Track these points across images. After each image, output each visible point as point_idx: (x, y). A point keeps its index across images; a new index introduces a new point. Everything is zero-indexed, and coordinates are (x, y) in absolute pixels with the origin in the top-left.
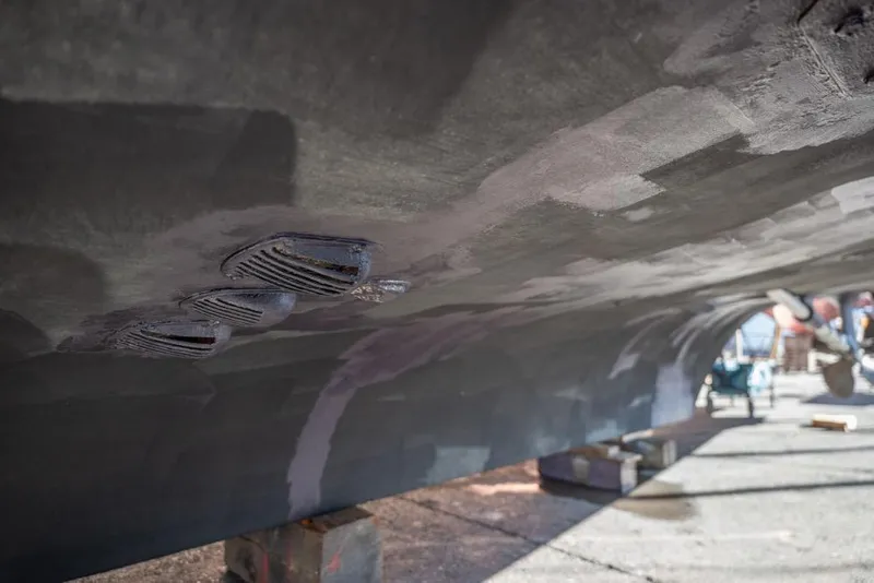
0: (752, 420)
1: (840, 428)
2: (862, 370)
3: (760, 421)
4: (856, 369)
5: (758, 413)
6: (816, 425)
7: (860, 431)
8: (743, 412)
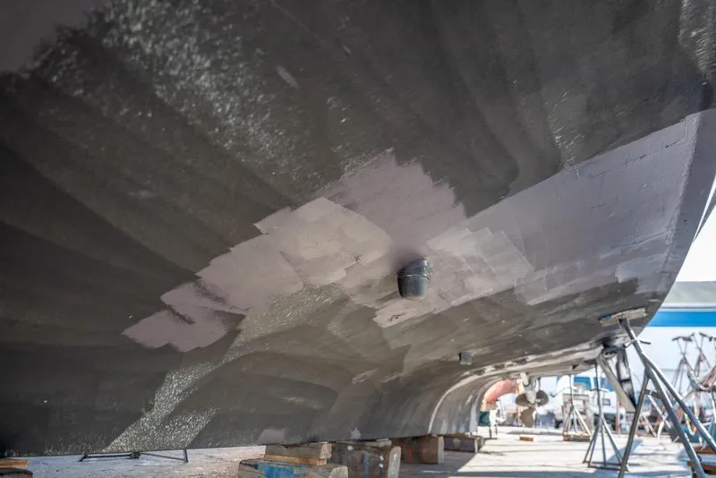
0: (492, 439)
1: (531, 440)
6: (521, 439)
7: (539, 442)
8: (488, 436)
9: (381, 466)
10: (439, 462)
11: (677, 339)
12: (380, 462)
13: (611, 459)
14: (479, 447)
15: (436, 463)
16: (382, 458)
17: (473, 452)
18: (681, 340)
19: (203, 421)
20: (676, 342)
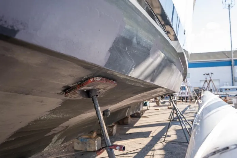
0: (148, 110)
1: (158, 110)
2: (161, 102)
3: (149, 110)
4: (160, 102)
5: (148, 109)
6: (156, 109)
7: (161, 110)
8: (147, 109)
9: (111, 131)
10: (129, 124)
11: (205, 74)
12: (111, 130)
13: (176, 117)
14: (142, 115)
15: (128, 124)
16: (111, 129)
17: (140, 117)
18: (206, 75)
19: (63, 139)
20: (204, 76)
